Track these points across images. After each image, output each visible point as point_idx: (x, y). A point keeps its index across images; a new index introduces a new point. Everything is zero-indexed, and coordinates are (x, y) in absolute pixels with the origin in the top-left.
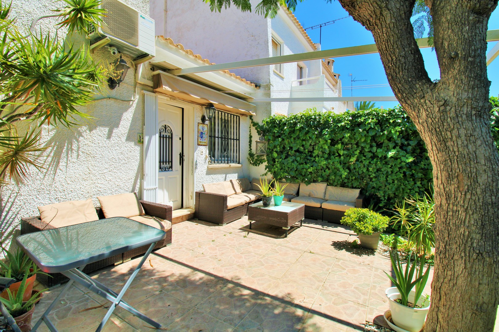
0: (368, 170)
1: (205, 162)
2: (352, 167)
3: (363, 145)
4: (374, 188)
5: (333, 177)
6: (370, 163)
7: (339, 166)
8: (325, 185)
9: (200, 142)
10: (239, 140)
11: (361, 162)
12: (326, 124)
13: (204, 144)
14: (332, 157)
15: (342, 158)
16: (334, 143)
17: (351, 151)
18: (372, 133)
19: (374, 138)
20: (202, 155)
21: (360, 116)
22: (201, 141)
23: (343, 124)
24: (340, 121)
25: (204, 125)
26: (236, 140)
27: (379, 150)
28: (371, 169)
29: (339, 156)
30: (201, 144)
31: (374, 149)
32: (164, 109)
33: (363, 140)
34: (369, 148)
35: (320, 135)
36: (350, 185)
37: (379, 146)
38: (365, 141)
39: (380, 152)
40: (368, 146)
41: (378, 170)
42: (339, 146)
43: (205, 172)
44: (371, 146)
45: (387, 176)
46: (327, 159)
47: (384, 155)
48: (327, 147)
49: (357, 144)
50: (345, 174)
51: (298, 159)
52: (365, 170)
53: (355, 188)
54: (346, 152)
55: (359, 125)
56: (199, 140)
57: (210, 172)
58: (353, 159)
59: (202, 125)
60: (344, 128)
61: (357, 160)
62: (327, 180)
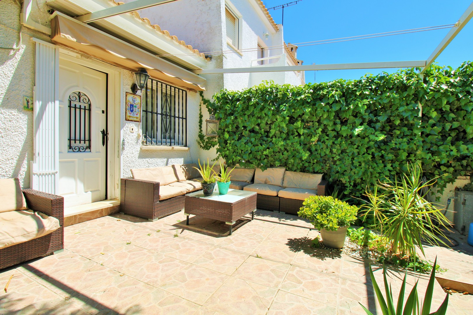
0: (331, 151)
1: (137, 142)
2: (313, 149)
3: (325, 122)
4: (338, 172)
5: (292, 161)
6: (333, 143)
7: (298, 147)
8: (283, 169)
9: (130, 117)
10: (186, 119)
11: (324, 142)
12: (284, 99)
13: (135, 119)
14: (291, 137)
15: (302, 137)
16: (292, 120)
17: (312, 130)
18: (336, 108)
19: (337, 114)
20: (133, 133)
21: (323, 88)
22: (131, 115)
23: (303, 96)
24: (299, 94)
25: (135, 96)
26: (183, 118)
27: (344, 128)
28: (334, 150)
29: (299, 135)
30: (131, 119)
31: (338, 127)
32: (77, 71)
33: (325, 116)
34: (332, 126)
35: (278, 111)
36: (311, 169)
37: (344, 123)
38: (328, 118)
39: (344, 130)
40: (331, 124)
41: (342, 152)
42: (299, 124)
43: (137, 154)
44: (335, 124)
45: (353, 159)
46: (285, 139)
47: (349, 134)
48: (284, 126)
49: (319, 122)
50: (306, 156)
51: (253, 140)
52: (328, 152)
53: (317, 173)
54: (306, 131)
55: (321, 98)
56: (128, 114)
57: (143, 155)
58: (315, 139)
59: (133, 95)
60: (304, 102)
61: (319, 140)
62: (285, 165)
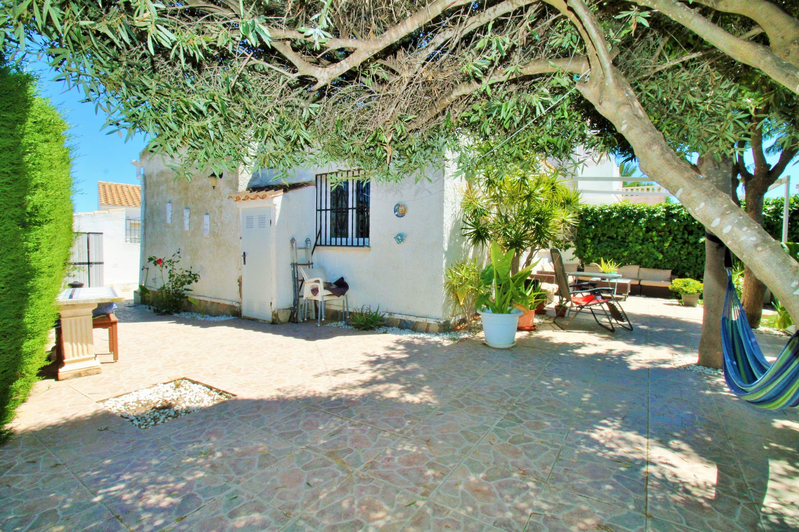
0: (679, 253)
2: (665, 251)
3: (676, 233)
4: (684, 268)
5: (647, 260)
6: (682, 247)
7: (653, 250)
8: (637, 267)
11: (674, 247)
12: (641, 215)
14: (646, 242)
15: (656, 243)
16: (648, 230)
17: (665, 237)
18: (686, 223)
19: (685, 227)
21: (674, 209)
23: (659, 215)
24: (654, 212)
27: (690, 237)
28: (682, 252)
29: (653, 242)
31: (686, 236)
33: (676, 228)
35: (636, 223)
36: (662, 266)
37: (691, 233)
38: (678, 230)
39: (692, 239)
40: (680, 234)
41: (689, 253)
42: (654, 233)
44: (683, 234)
45: (697, 258)
46: (641, 244)
48: (641, 234)
49: (670, 232)
50: (661, 257)
51: (612, 244)
52: (676, 253)
53: (667, 269)
54: (660, 238)
55: (673, 216)
58: (667, 245)
60: (659, 218)
61: (670, 245)
62: (640, 263)
